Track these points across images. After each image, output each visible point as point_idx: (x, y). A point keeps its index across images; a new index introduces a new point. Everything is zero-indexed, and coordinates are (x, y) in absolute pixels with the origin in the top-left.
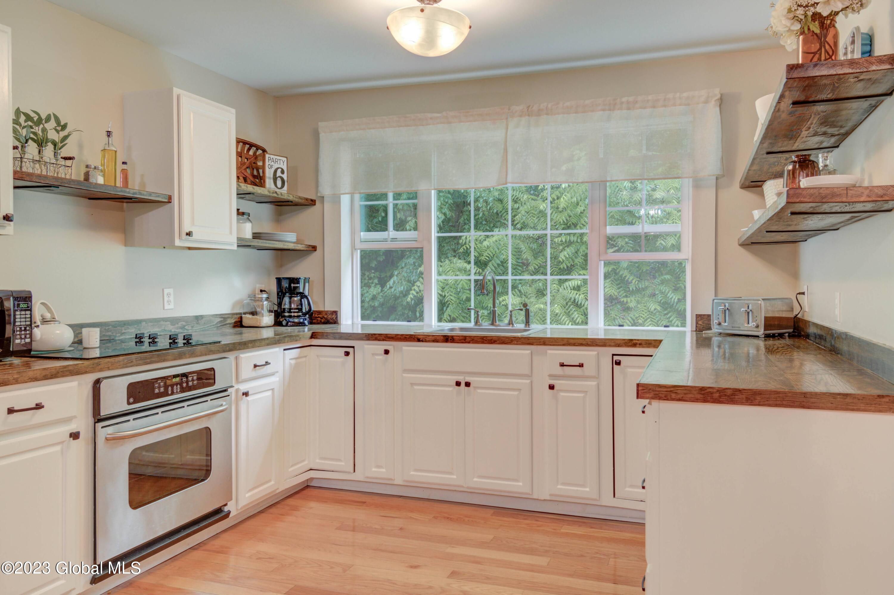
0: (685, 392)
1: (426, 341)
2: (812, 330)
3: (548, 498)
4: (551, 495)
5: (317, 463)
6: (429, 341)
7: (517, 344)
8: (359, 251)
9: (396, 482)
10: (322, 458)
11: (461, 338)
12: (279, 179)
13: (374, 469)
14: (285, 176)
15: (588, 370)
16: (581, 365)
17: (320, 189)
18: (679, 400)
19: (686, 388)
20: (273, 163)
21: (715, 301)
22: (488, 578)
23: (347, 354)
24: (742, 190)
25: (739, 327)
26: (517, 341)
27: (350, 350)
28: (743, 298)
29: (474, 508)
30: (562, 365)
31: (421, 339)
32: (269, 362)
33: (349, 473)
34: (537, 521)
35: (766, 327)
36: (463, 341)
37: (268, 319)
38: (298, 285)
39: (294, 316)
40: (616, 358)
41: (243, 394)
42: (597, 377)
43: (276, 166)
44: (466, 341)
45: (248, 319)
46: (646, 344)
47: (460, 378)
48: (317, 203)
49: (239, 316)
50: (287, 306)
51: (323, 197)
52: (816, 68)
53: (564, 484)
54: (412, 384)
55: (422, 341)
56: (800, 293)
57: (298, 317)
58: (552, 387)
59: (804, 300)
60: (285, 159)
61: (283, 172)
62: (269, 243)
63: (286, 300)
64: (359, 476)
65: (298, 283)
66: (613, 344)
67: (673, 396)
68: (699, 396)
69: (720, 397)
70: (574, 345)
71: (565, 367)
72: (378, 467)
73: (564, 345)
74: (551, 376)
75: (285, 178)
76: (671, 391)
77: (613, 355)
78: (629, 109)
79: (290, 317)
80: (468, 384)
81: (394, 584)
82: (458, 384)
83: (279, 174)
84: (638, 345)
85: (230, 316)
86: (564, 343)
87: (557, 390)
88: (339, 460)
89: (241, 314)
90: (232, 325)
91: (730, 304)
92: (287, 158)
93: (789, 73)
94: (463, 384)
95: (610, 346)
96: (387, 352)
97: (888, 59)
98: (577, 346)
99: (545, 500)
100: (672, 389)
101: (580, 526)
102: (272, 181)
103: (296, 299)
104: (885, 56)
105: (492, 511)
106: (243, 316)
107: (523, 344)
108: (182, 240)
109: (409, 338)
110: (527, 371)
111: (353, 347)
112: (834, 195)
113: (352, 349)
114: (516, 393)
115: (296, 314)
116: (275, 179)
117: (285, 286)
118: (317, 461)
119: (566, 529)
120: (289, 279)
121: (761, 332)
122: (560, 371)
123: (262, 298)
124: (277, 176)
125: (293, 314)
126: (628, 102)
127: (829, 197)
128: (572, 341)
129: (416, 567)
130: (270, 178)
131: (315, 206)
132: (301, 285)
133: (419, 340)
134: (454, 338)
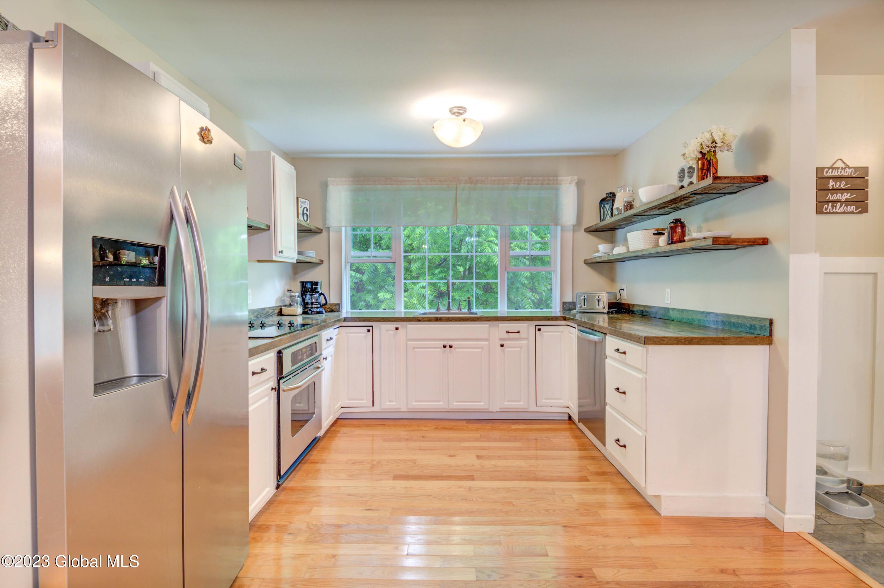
0: (668, 340)
1: (423, 321)
2: (636, 309)
3: (498, 410)
4: (501, 408)
5: (347, 403)
6: (425, 321)
7: (481, 321)
8: (349, 264)
9: (402, 410)
10: (349, 399)
11: (446, 318)
12: (305, 215)
13: (388, 403)
14: (308, 213)
15: (523, 334)
16: (518, 332)
17: (327, 222)
18: (665, 344)
19: (669, 338)
20: (302, 204)
21: (578, 294)
22: (499, 457)
23: (369, 331)
24: (586, 234)
25: (593, 308)
26: (481, 319)
27: (371, 328)
28: (588, 292)
29: (455, 421)
30: (508, 332)
31: (420, 320)
32: (332, 337)
33: (370, 407)
34: (494, 424)
35: (609, 308)
36: (448, 320)
37: (299, 310)
38: (317, 287)
39: (315, 308)
40: (538, 327)
41: (324, 359)
42: (526, 339)
43: (304, 206)
44: (450, 320)
45: (285, 310)
46: (557, 318)
47: (445, 343)
48: (323, 231)
49: (280, 308)
50: (310, 301)
51: (329, 228)
52: (726, 179)
53: (508, 401)
54: (414, 348)
55: (421, 321)
56: (621, 290)
57: (317, 308)
58: (502, 346)
59: (624, 293)
60: (308, 201)
61: (307, 210)
62: (307, 259)
63: (308, 296)
64: (376, 408)
65: (317, 285)
66: (537, 319)
67: (662, 342)
68: (675, 342)
69: (685, 341)
70: (515, 320)
71: (509, 333)
72: (390, 401)
73: (509, 321)
74: (501, 339)
75: (308, 215)
76: (661, 340)
77: (536, 325)
78: (528, 184)
79: (312, 308)
80: (451, 347)
81: (451, 466)
82: (445, 346)
83: (305, 212)
84: (551, 319)
85: (276, 308)
86: (509, 319)
87: (505, 347)
88: (362, 399)
89: (281, 306)
90: (277, 314)
91: (587, 296)
92: (308, 200)
93: (714, 180)
94: (448, 347)
95: (535, 320)
96: (397, 329)
97: (757, 178)
98: (516, 321)
99: (497, 412)
100: (662, 339)
101: (519, 424)
102: (302, 216)
103: (315, 296)
104: (755, 176)
105: (465, 421)
106: (283, 308)
107: (485, 321)
108: (277, 256)
109: (412, 319)
110: (486, 336)
111: (372, 326)
112: (736, 242)
113: (372, 327)
114: (480, 350)
115: (315, 306)
116: (303, 215)
117: (308, 287)
118: (346, 401)
119: (514, 427)
120: (311, 282)
121: (606, 311)
122: (506, 336)
123: (296, 295)
124: (305, 213)
125: (314, 306)
126: (528, 180)
127: (731, 242)
128: (514, 318)
129: (454, 456)
130: (301, 214)
131: (322, 234)
132: (319, 287)
133: (419, 320)
134: (442, 318)
